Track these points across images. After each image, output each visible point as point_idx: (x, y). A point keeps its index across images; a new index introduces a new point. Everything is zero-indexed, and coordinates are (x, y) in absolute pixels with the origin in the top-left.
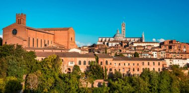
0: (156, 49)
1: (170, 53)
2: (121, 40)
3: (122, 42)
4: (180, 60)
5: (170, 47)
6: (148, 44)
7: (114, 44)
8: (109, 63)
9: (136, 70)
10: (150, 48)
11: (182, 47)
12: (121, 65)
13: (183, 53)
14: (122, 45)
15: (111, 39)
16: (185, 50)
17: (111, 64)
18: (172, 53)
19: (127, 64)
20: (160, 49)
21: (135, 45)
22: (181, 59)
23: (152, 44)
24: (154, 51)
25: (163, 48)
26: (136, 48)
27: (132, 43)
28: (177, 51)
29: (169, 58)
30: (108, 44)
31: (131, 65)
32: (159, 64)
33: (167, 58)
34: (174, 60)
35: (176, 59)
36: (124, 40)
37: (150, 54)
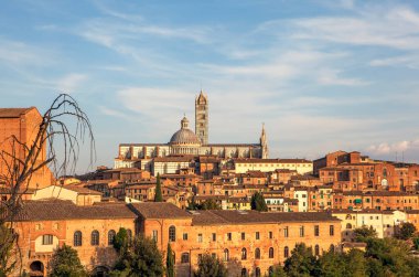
0: (304, 183)
1: (347, 194)
2: (194, 153)
3: (197, 159)
4: (374, 215)
5: (345, 176)
6: (281, 166)
7: (172, 168)
8: (179, 235)
9: (264, 255)
10: (285, 179)
11: (379, 173)
12: (218, 238)
13: (382, 194)
14: (197, 170)
15: (161, 149)
16: (384, 182)
17: (186, 237)
18: (351, 193)
19: (236, 236)
20: (314, 183)
21: (241, 169)
22: (378, 210)
23: (291, 167)
24: (300, 188)
25: (325, 177)
26: (245, 181)
27: (232, 164)
28: (365, 189)
29: (343, 211)
30: (150, 168)
31: (250, 237)
32: (332, 233)
33: (337, 211)
34: (359, 216)
35: (365, 211)
36: (203, 151)
37: (286, 200)
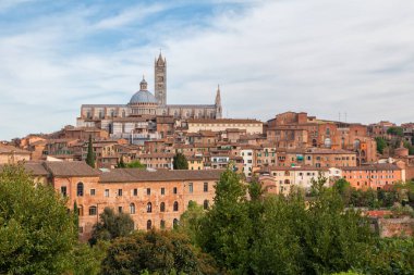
2: (152, 114)
3: (155, 120)
4: (312, 172)
5: (291, 136)
6: (232, 126)
7: (130, 127)
8: (87, 190)
9: (169, 208)
10: (234, 139)
11: (323, 133)
12: (125, 193)
16: (328, 141)
17: (93, 192)
18: (294, 152)
19: (142, 191)
20: (261, 143)
21: (194, 129)
22: (317, 168)
23: (241, 127)
24: (248, 147)
25: (271, 136)
26: (196, 141)
27: (186, 124)
28: (308, 147)
29: (283, 169)
30: (110, 127)
31: (156, 192)
33: (278, 168)
36: (161, 112)
